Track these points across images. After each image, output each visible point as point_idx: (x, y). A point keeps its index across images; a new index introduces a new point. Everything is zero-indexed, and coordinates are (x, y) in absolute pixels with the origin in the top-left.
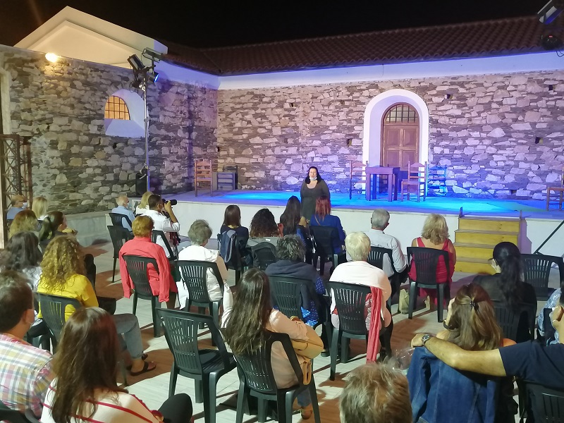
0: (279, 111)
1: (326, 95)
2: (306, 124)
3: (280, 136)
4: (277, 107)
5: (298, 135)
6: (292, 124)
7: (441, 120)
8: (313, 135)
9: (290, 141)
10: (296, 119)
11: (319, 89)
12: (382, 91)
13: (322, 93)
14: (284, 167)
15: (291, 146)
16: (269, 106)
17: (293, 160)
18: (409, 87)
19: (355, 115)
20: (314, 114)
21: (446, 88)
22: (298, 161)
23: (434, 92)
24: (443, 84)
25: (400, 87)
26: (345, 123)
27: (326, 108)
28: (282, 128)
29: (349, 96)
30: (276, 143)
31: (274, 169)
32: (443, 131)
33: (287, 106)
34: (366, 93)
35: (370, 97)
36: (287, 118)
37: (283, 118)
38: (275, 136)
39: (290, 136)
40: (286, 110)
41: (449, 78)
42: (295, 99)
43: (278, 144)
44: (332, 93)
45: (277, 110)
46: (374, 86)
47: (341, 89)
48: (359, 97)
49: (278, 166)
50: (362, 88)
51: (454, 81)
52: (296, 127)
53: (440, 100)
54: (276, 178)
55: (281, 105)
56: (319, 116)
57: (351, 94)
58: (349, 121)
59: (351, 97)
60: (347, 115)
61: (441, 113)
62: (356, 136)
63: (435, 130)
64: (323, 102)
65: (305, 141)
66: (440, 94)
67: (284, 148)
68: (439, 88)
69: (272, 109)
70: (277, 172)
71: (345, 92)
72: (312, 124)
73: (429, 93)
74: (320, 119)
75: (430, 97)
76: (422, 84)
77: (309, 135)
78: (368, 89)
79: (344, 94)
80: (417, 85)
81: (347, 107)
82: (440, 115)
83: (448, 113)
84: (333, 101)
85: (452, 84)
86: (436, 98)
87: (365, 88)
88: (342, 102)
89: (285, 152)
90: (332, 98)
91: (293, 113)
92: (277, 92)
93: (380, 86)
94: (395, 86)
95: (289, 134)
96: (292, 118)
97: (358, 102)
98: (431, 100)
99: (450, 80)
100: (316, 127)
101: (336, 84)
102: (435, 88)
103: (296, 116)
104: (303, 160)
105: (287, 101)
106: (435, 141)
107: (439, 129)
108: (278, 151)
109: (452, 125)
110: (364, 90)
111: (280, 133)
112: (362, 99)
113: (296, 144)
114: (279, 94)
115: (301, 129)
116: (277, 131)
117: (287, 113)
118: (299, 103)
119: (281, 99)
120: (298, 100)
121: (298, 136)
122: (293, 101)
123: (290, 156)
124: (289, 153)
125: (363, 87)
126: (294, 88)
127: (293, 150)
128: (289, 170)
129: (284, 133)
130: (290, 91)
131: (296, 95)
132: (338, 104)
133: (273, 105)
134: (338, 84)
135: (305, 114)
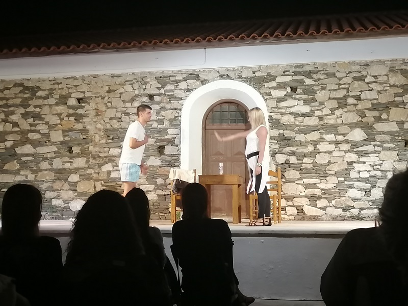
0: (60, 109)
1: (128, 88)
2: (99, 126)
3: (61, 143)
4: (57, 104)
5: (87, 141)
6: (79, 126)
7: (285, 119)
8: (110, 141)
9: (76, 150)
10: (85, 120)
11: (119, 80)
12: (204, 82)
13: (123, 84)
14: (67, 186)
15: (78, 155)
16: (46, 102)
17: (80, 176)
18: (240, 77)
19: (168, 114)
20: (111, 113)
21: (288, 79)
22: (88, 178)
23: (274, 84)
24: (284, 74)
25: (228, 77)
26: (155, 125)
27: (128, 105)
28: (64, 131)
29: (159, 89)
30: (55, 152)
31: (51, 189)
32: (288, 133)
33: (72, 102)
34: (183, 85)
35: (188, 91)
36: (72, 119)
37: (66, 119)
38: (53, 143)
39: (76, 143)
40: (70, 107)
41: (291, 66)
42: (84, 92)
43: (58, 154)
44: (136, 86)
45: (57, 108)
46: (195, 76)
47: (148, 80)
48: (173, 91)
49: (57, 185)
50: (177, 78)
51: (298, 70)
52: (84, 131)
53: (280, 93)
54: (54, 202)
55: (63, 100)
56: (119, 115)
57: (163, 87)
58: (161, 122)
59: (162, 91)
60: (158, 114)
61: (283, 111)
62: (171, 142)
63: (276, 133)
64: (124, 97)
65: (97, 149)
66: (281, 86)
67: (67, 159)
68: (279, 79)
69: (50, 106)
70: (56, 194)
71: (155, 84)
72: (108, 126)
73: (267, 85)
74: (120, 120)
75: (268, 91)
76: (257, 74)
77: (104, 141)
78: (185, 80)
79: (152, 87)
80: (251, 75)
81: (158, 103)
82: (282, 114)
83: (292, 110)
84: (137, 96)
85: (296, 73)
86: (277, 91)
87: (181, 78)
88: (151, 97)
89: (68, 166)
90: (137, 92)
91: (80, 111)
92: (58, 84)
93: (202, 77)
94: (222, 77)
95: (76, 139)
96: (78, 118)
97: (172, 98)
98: (270, 94)
99: (293, 70)
100: (114, 130)
101: (141, 73)
102: (274, 79)
103: (86, 116)
104: (95, 176)
105: (72, 95)
106: (277, 146)
107: (281, 131)
108: (57, 164)
109: (297, 125)
110: (180, 81)
111: (61, 139)
112: (178, 93)
113: (84, 153)
114: (61, 86)
115: (91, 133)
116: (57, 136)
117: (71, 111)
118: (90, 98)
119: (64, 93)
120: (87, 95)
121: (87, 143)
122: (81, 96)
123: (76, 170)
124: (75, 165)
125: (179, 78)
126: (83, 78)
127: (80, 162)
128: (74, 190)
129: (66, 139)
130: (76, 83)
131: (85, 88)
132: (145, 99)
133: (52, 101)
134: (144, 73)
135: (98, 113)
